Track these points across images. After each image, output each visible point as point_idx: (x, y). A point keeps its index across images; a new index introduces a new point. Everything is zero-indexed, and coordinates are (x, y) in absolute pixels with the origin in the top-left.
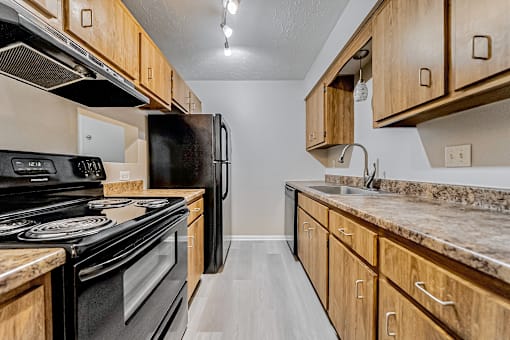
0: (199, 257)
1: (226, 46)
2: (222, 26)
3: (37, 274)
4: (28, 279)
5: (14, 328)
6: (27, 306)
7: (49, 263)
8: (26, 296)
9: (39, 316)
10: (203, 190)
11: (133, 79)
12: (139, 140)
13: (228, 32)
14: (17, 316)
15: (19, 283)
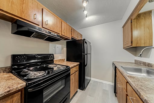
0: (76, 84)
1: (86, 17)
2: (83, 11)
3: (18, 89)
4: (15, 90)
5: (12, 101)
6: (16, 96)
7: (21, 87)
8: (16, 94)
9: (19, 99)
10: (79, 63)
11: (59, 34)
12: (64, 48)
13: (86, 12)
14: (13, 99)
15: (13, 91)
